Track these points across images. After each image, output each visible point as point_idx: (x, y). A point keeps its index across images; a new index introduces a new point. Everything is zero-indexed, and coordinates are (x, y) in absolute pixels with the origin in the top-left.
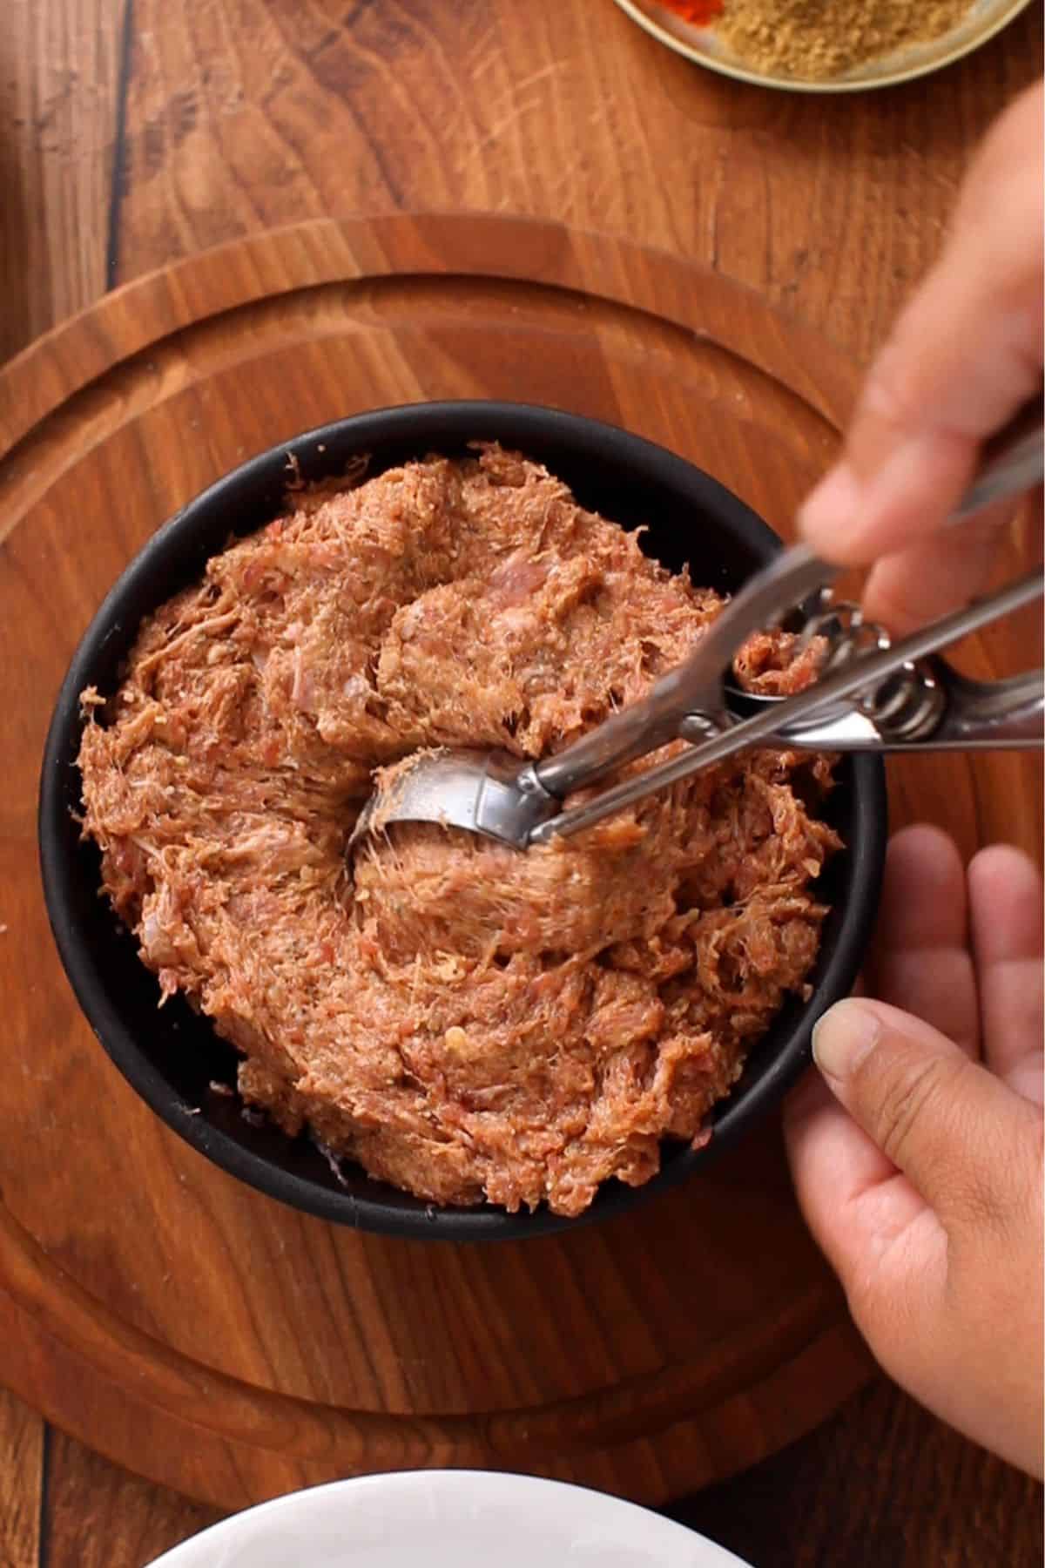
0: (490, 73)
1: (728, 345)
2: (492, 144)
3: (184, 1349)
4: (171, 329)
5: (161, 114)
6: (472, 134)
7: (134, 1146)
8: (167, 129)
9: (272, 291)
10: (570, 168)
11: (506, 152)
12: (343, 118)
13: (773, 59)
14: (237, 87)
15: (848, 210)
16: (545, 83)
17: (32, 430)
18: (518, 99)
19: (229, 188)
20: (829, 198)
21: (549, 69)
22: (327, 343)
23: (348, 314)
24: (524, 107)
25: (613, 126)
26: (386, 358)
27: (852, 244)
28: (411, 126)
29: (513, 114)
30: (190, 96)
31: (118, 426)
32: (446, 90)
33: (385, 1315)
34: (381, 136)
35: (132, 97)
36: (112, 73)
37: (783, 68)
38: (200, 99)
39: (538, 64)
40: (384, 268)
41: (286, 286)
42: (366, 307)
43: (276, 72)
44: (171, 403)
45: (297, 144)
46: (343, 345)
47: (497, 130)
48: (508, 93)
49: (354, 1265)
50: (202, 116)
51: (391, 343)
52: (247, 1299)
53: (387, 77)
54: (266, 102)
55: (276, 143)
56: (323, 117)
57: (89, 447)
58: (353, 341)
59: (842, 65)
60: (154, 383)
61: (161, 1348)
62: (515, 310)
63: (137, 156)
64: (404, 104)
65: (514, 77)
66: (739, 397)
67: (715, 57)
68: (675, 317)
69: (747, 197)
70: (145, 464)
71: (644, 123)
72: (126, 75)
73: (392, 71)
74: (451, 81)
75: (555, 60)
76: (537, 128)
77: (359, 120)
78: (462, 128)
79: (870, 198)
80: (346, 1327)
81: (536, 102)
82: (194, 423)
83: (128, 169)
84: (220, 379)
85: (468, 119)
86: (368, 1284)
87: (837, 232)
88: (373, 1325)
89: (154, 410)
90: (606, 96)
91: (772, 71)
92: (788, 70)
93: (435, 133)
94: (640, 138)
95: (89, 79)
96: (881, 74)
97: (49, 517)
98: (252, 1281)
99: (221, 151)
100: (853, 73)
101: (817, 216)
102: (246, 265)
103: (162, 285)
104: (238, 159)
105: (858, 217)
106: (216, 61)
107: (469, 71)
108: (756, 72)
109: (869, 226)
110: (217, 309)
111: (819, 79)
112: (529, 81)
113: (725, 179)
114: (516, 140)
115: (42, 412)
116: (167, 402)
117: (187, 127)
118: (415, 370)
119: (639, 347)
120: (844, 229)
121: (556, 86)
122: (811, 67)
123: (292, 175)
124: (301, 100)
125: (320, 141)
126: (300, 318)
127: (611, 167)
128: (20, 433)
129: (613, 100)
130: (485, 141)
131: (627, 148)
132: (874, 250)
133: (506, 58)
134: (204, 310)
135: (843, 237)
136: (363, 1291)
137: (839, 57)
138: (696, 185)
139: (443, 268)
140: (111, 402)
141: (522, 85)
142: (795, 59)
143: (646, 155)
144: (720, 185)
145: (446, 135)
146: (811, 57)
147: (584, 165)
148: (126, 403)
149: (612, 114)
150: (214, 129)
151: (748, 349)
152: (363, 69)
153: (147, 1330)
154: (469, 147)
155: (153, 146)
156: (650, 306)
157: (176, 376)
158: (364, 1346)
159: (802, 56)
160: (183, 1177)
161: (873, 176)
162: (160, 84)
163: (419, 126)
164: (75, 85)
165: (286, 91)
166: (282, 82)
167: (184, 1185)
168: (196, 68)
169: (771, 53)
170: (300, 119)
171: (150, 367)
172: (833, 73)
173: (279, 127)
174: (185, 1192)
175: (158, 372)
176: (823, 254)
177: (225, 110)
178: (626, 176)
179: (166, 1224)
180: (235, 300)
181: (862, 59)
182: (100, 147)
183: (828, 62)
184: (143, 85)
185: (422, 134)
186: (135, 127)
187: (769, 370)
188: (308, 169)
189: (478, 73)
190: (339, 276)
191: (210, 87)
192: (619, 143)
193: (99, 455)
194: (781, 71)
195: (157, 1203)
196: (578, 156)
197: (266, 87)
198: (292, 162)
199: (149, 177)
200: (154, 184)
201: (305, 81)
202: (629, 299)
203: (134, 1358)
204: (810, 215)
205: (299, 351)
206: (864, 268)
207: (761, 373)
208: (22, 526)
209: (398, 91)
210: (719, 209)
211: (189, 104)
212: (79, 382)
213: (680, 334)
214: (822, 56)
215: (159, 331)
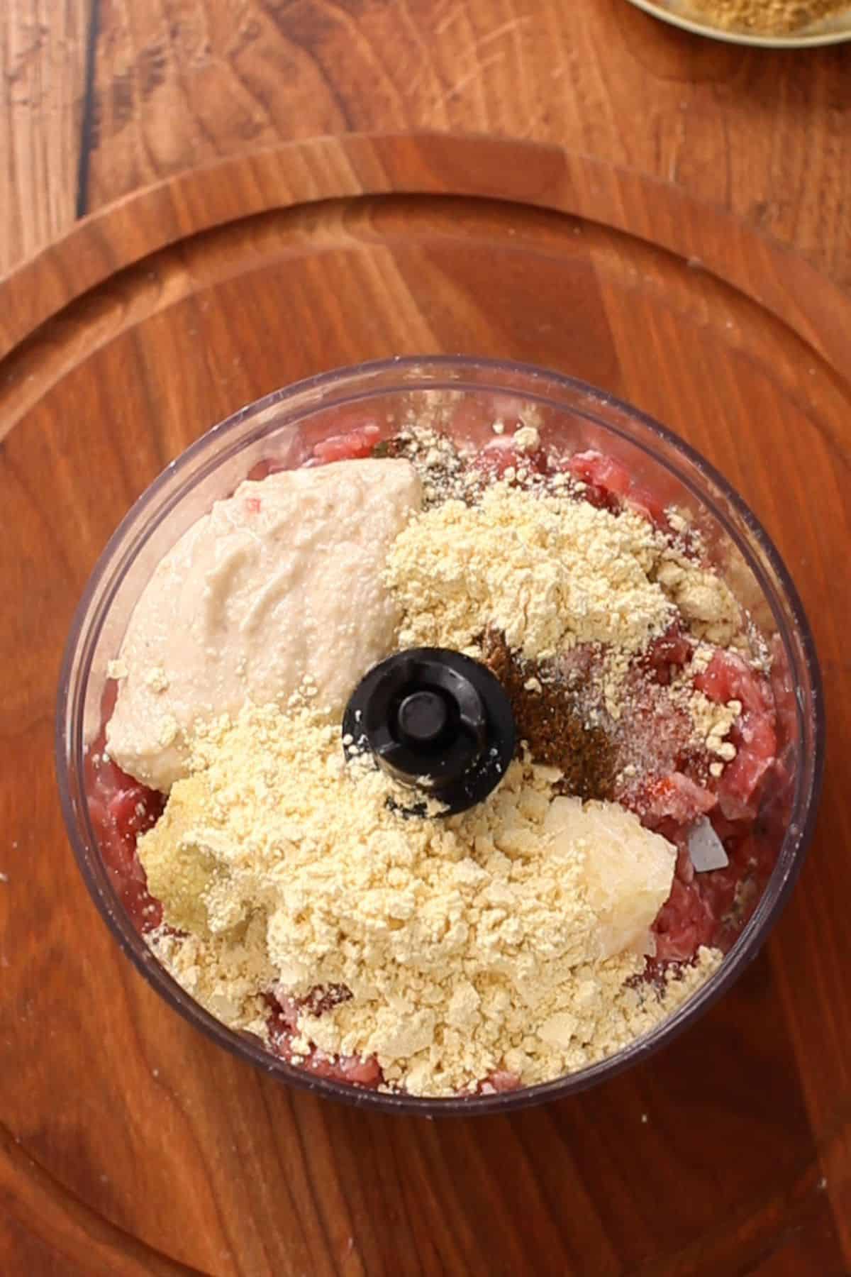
0: (453, 28)
1: (720, 273)
2: (456, 98)
3: (149, 1240)
4: (171, 240)
5: (130, 69)
6: (435, 87)
7: (109, 1040)
8: (136, 83)
9: (274, 205)
10: (533, 122)
11: (470, 106)
12: (309, 73)
13: (733, 14)
14: (205, 41)
15: (806, 163)
16: (508, 37)
17: (32, 334)
18: (481, 54)
19: (195, 141)
20: (788, 149)
21: (512, 25)
22: (326, 257)
23: (348, 230)
24: (488, 61)
25: (575, 81)
26: (383, 274)
27: (811, 197)
28: (376, 82)
29: (477, 67)
30: (158, 51)
31: (117, 332)
32: (412, 44)
33: (351, 1215)
34: (347, 90)
35: (101, 52)
36: (82, 29)
37: (742, 23)
38: (167, 53)
39: (501, 19)
40: (384, 186)
41: (287, 199)
42: (365, 225)
43: (244, 27)
44: (169, 311)
45: (263, 97)
46: (342, 262)
47: (461, 83)
48: (472, 48)
49: (321, 1164)
50: (170, 70)
51: (389, 261)
52: (215, 1195)
53: (352, 31)
54: (233, 56)
55: (245, 98)
56: (288, 70)
57: (88, 352)
58: (352, 256)
59: (801, 20)
60: (154, 290)
61: (127, 1239)
62: (512, 232)
63: (106, 109)
64: (370, 59)
65: (478, 31)
66: (729, 325)
67: (675, 13)
68: (669, 244)
69: (707, 150)
70: (142, 372)
71: (606, 80)
72: (95, 29)
73: (358, 25)
74: (415, 35)
75: (519, 14)
76: (500, 80)
77: (326, 76)
78: (427, 83)
79: (829, 151)
80: (310, 1224)
81: (499, 56)
82: (192, 332)
83: (98, 122)
84: (219, 289)
85: (432, 74)
86: (334, 1184)
87: (797, 185)
88: (338, 1225)
89: (153, 318)
90: (569, 51)
91: (732, 26)
92: (747, 24)
93: (399, 86)
94: (601, 92)
95: (59, 33)
96: (839, 29)
97: (47, 420)
98: (220, 1178)
99: (189, 106)
100: (810, 28)
101: (776, 170)
102: (249, 179)
103: (165, 196)
104: (206, 114)
105: (816, 170)
106: (184, 16)
107: (434, 26)
108: (716, 27)
109: (827, 179)
110: (219, 221)
111: (779, 34)
112: (494, 35)
113: (685, 133)
114: (479, 94)
115: (42, 317)
116: (168, 311)
117: (156, 80)
118: (412, 288)
119: (633, 272)
120: (802, 182)
121: (518, 39)
122: (770, 22)
123: (258, 129)
124: (267, 55)
125: (287, 95)
126: (300, 233)
127: (573, 118)
128: (21, 337)
129: (574, 55)
130: (449, 94)
131: (589, 101)
132: (832, 202)
133: (469, 13)
134: (206, 221)
135: (802, 191)
136: (328, 1190)
137: (798, 12)
138: (657, 137)
139: (443, 189)
140: (110, 308)
141: (486, 39)
142: (755, 14)
143: (608, 109)
144: (681, 139)
145: (410, 91)
146: (770, 12)
147: (546, 119)
148: (125, 311)
149: (574, 67)
150: (182, 83)
151: (740, 280)
152: (330, 24)
153: (115, 1220)
154: (433, 101)
155: (122, 99)
156: (645, 234)
157: (176, 286)
158: (328, 1244)
159: (762, 11)
160: (156, 1073)
161: (832, 130)
162: (129, 39)
163: (385, 81)
164: (45, 39)
165: (252, 46)
166: (249, 37)
167: (156, 1080)
168: (164, 24)
169: (731, 9)
170: (268, 73)
171: (151, 276)
172: (793, 28)
173: (245, 81)
174: (157, 1086)
175: (159, 281)
176: (782, 205)
177: (192, 64)
178: (588, 130)
179: (137, 1116)
180: (236, 213)
181: (821, 15)
182: (70, 100)
183: (787, 16)
184: (112, 39)
185: (386, 87)
186: (104, 81)
187: (759, 299)
188: (274, 122)
189: (442, 28)
190: (339, 193)
191: (178, 41)
192: (581, 97)
193: (97, 362)
194: (741, 26)
195: (128, 1097)
196: (540, 110)
197: (234, 41)
198: (259, 116)
199: (117, 130)
200: (123, 138)
201: (271, 36)
202: (622, 223)
203: (102, 1248)
204: (769, 168)
205: (298, 264)
206: (823, 220)
207: (750, 301)
208: (21, 426)
209: (364, 47)
210: (680, 161)
211: (158, 58)
212: (80, 288)
213: (672, 260)
214: (781, 11)
215: (161, 240)
